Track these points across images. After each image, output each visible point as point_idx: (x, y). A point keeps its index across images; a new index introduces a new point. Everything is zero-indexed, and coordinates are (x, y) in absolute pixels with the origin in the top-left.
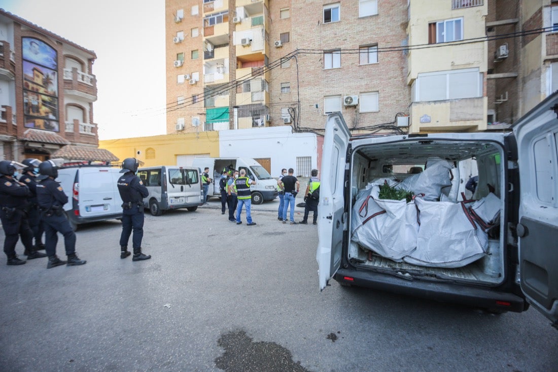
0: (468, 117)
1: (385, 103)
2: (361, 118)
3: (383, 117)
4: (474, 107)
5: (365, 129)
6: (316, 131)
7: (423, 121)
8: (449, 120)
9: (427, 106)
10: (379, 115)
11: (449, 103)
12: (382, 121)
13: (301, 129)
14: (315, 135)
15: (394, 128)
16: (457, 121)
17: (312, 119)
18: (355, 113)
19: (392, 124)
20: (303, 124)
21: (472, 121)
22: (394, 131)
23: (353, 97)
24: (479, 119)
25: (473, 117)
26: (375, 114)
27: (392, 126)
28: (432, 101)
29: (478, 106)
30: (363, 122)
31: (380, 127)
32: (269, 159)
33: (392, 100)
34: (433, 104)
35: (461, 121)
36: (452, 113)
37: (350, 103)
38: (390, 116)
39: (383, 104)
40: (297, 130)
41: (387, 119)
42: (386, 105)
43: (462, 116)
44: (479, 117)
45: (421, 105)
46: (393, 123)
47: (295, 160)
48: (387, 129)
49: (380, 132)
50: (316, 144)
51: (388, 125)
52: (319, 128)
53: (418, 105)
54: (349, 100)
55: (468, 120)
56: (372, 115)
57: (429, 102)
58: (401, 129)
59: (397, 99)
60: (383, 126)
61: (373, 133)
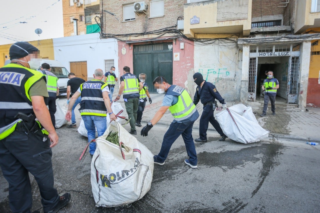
0: (234, 16)
1: (169, 7)
2: (150, 23)
3: (168, 22)
4: (240, 6)
5: (152, 33)
6: (116, 37)
7: (193, 23)
8: (216, 21)
9: (197, 7)
10: (164, 19)
11: (216, 3)
12: (166, 25)
13: (106, 35)
14: (116, 40)
15: (176, 31)
16: (223, 21)
17: (114, 26)
18: (145, 19)
19: (175, 28)
20: (108, 30)
21: (237, 21)
22: (176, 34)
23: (140, 3)
24: (244, 19)
25: (238, 16)
26: (161, 19)
27: (174, 30)
28: (201, 2)
29: (243, 5)
30: (151, 27)
31: (164, 31)
32: (86, 62)
33: (175, 5)
34: (201, 5)
35: (227, 21)
36: (218, 13)
37: (139, 9)
38: (173, 20)
39: (168, 9)
40: (104, 36)
41: (170, 23)
42: (170, 10)
43: (228, 16)
44: (244, 16)
45: (191, 7)
46: (175, 26)
47: (103, 63)
48: (171, 32)
49: (165, 36)
50: (117, 48)
51: (171, 28)
52: (119, 34)
53: (189, 7)
54: (137, 7)
55: (234, 20)
56: (159, 20)
57: (199, 3)
58: (181, 32)
59: (179, 3)
60: (167, 30)
61: (158, 37)
